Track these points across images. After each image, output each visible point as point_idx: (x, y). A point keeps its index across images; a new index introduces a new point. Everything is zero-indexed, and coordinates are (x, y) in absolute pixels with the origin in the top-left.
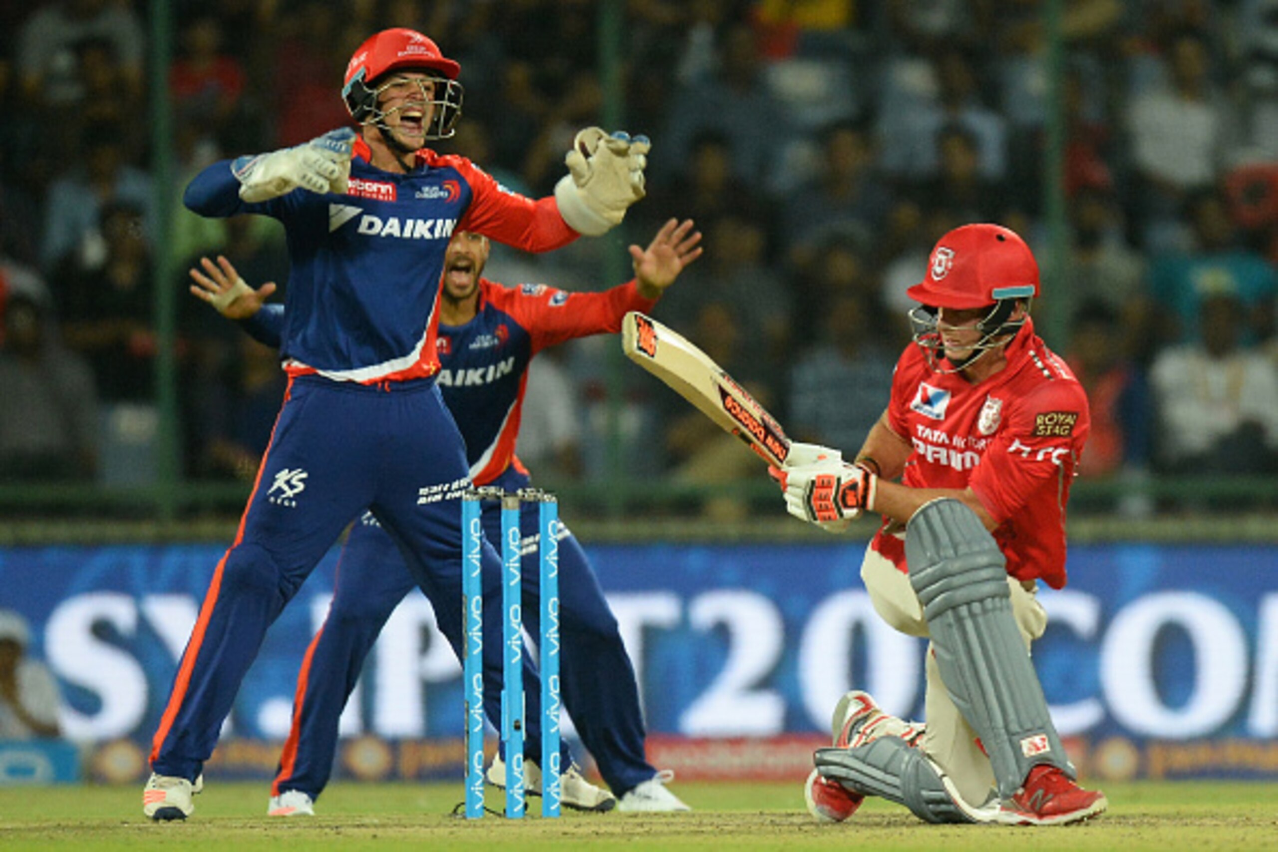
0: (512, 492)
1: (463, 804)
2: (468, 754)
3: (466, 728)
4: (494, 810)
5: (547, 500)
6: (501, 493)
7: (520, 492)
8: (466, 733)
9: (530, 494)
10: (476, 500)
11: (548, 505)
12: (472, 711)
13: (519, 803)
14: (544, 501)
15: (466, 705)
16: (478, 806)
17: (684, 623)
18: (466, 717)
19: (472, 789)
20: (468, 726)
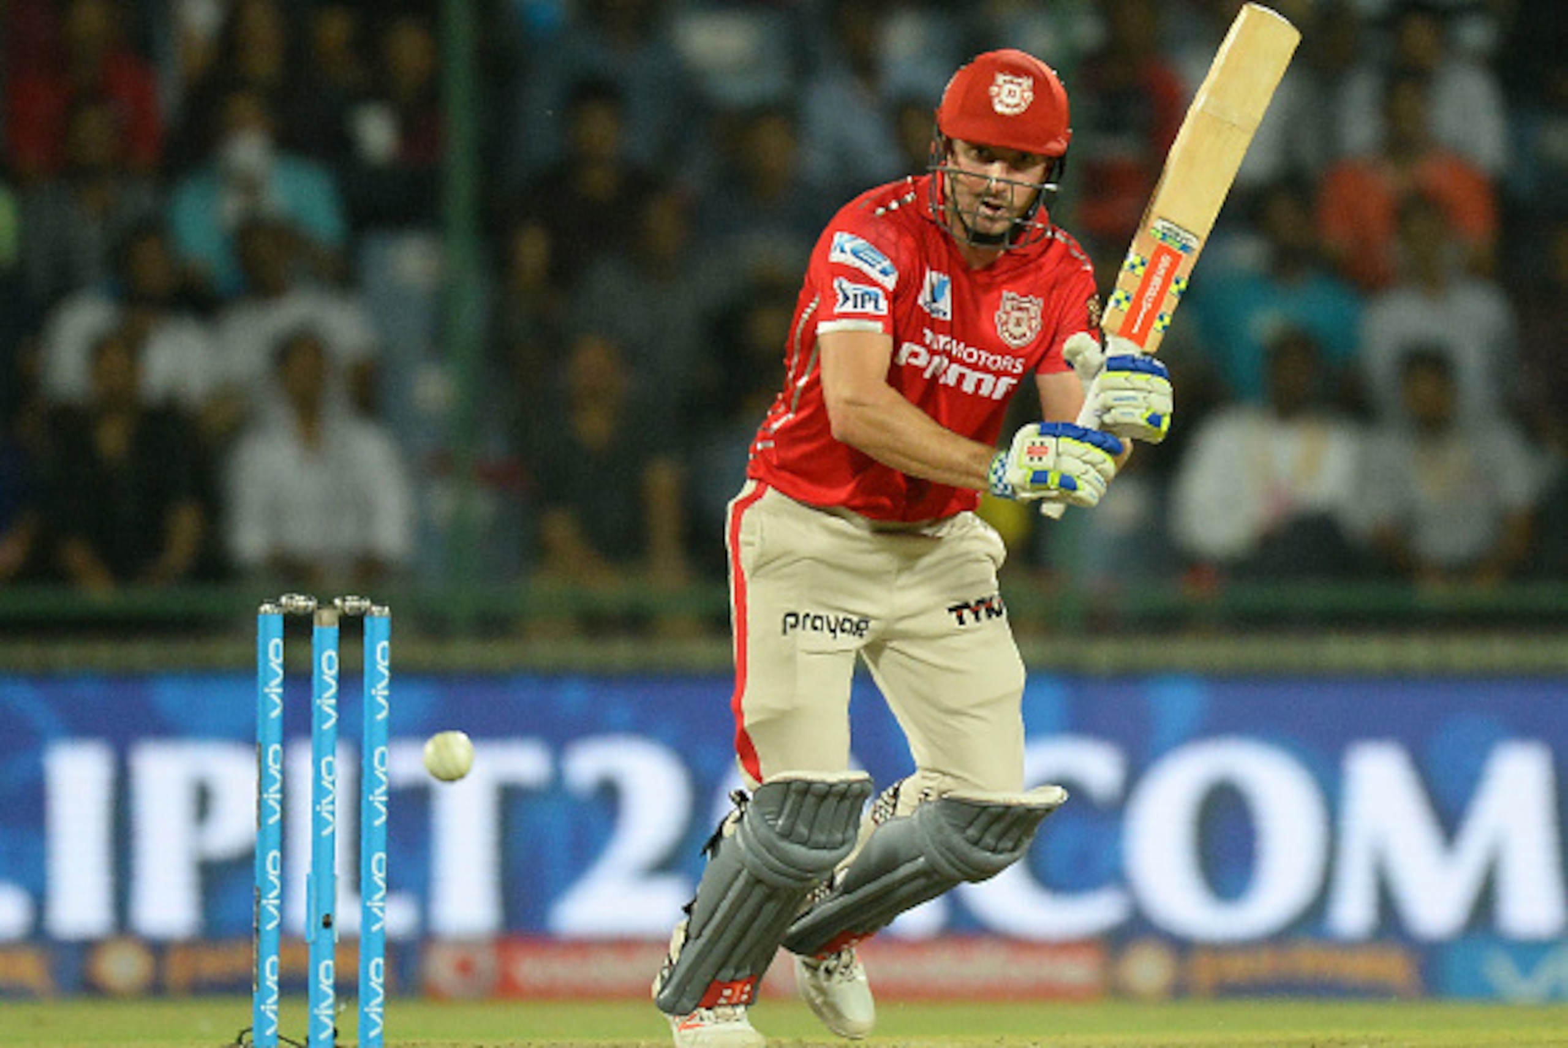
0: (325, 602)
1: (250, 1030)
2: (257, 960)
3: (255, 924)
4: (292, 1038)
5: (376, 614)
6: (312, 604)
7: (338, 602)
8: (255, 931)
9: (352, 603)
10: (279, 613)
11: (376, 621)
12: (264, 902)
13: (326, 1027)
14: (372, 614)
15: (256, 893)
16: (270, 1032)
17: (557, 781)
18: (255, 908)
19: (263, 1007)
20: (258, 921)
